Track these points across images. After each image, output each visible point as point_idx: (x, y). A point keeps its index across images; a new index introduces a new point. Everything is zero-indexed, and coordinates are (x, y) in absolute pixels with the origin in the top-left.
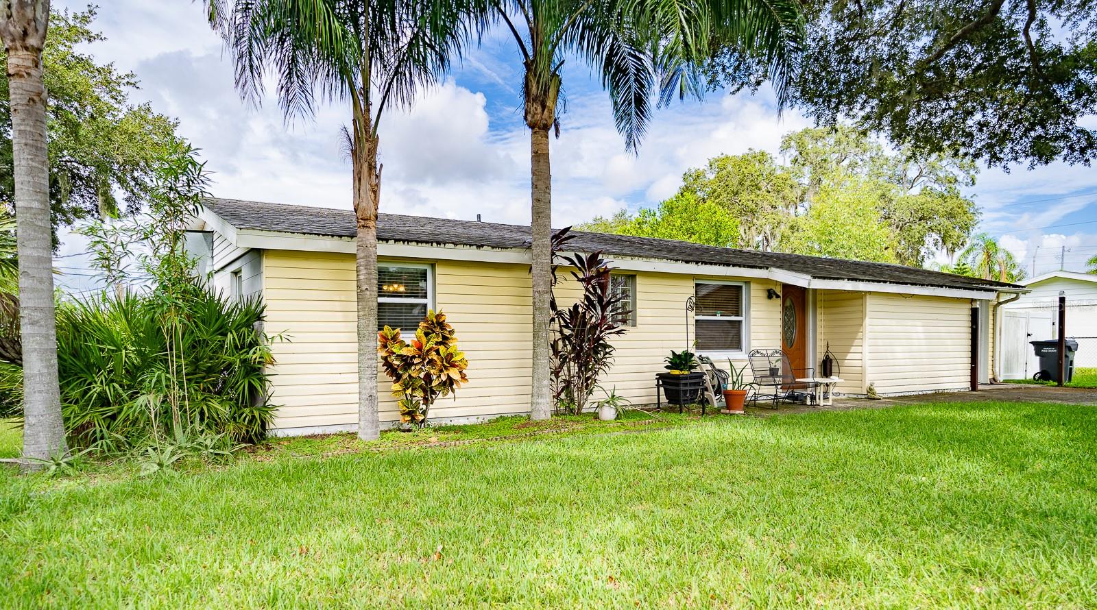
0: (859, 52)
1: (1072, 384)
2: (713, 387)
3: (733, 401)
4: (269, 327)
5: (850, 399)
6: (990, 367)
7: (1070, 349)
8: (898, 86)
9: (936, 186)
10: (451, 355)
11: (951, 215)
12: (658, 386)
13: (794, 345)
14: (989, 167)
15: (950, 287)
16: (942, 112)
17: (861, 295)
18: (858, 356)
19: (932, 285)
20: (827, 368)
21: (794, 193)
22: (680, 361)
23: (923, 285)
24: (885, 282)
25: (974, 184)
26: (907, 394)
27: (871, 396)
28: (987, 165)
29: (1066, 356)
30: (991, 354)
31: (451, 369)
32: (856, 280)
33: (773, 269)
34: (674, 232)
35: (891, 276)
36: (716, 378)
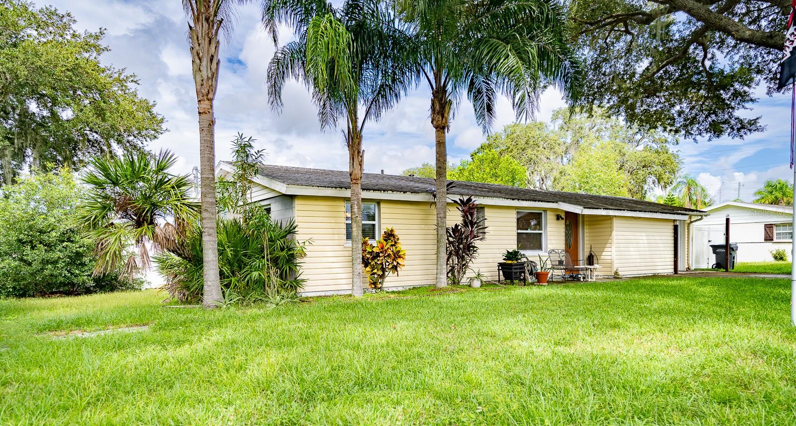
0: (606, 68)
1: (734, 270)
2: (528, 271)
3: (540, 278)
4: (300, 237)
5: (604, 278)
6: (686, 261)
7: (733, 249)
8: (629, 89)
9: (654, 145)
10: (399, 251)
11: (663, 165)
12: (499, 270)
13: (571, 246)
14: (685, 138)
15: (661, 213)
16: (655, 104)
17: (610, 218)
18: (609, 253)
19: (651, 212)
20: (591, 260)
21: (561, 149)
22: (511, 255)
23: (645, 212)
24: (624, 210)
25: (677, 143)
26: (637, 276)
27: (616, 276)
28: (684, 137)
29: (731, 254)
30: (686, 253)
31: (399, 259)
32: (608, 209)
33: (560, 203)
34: (485, 176)
35: (627, 206)
36: (529, 266)
